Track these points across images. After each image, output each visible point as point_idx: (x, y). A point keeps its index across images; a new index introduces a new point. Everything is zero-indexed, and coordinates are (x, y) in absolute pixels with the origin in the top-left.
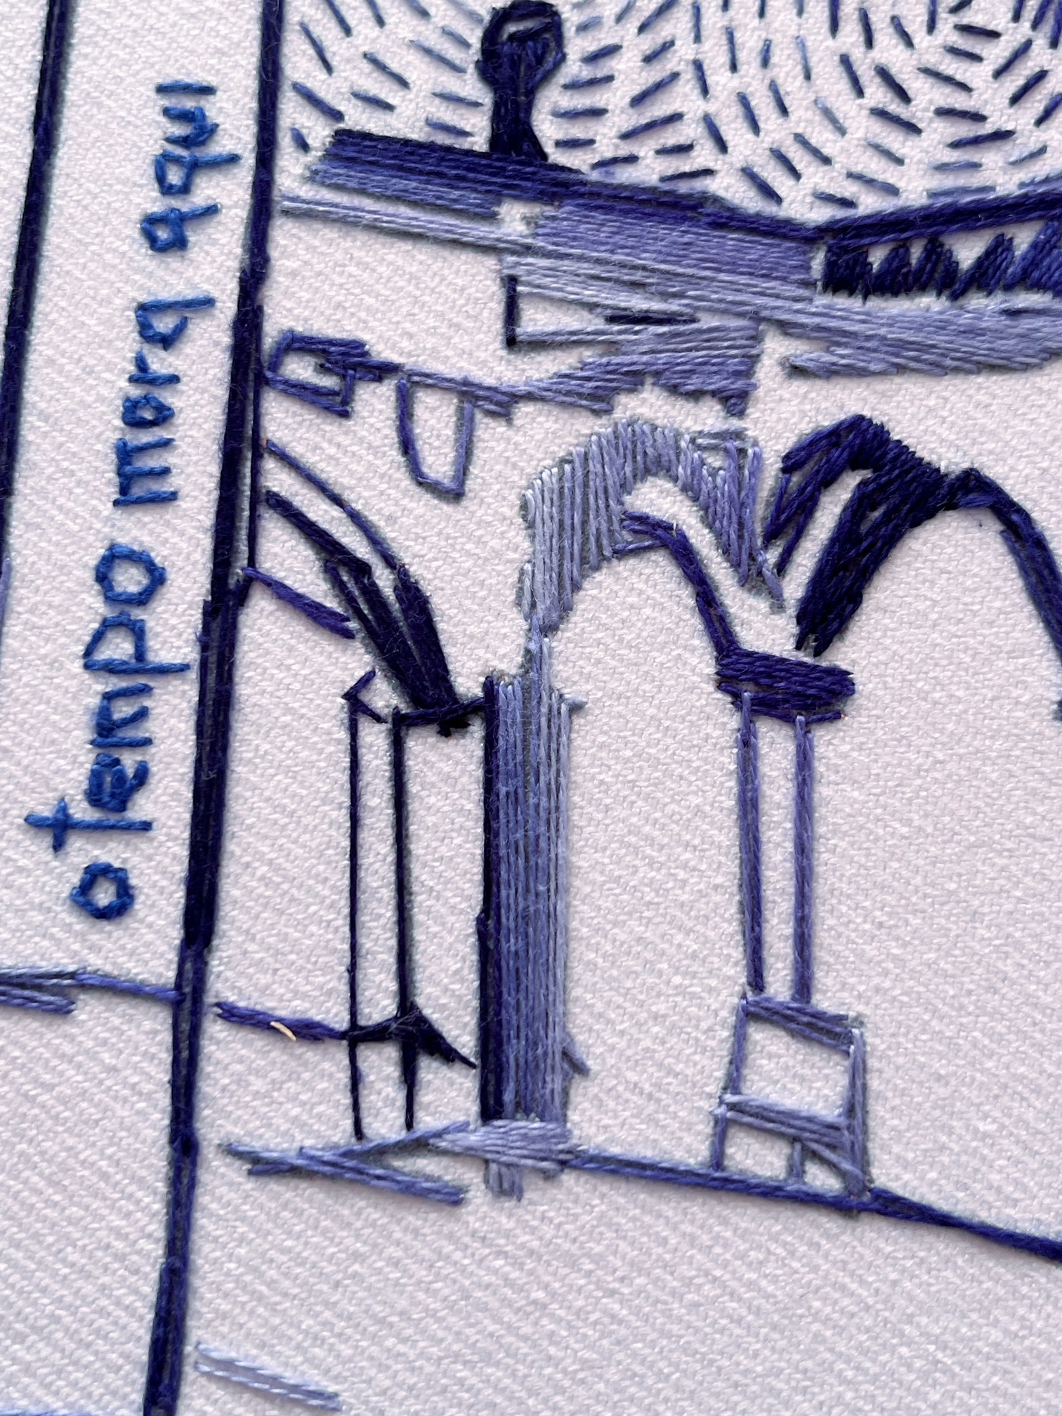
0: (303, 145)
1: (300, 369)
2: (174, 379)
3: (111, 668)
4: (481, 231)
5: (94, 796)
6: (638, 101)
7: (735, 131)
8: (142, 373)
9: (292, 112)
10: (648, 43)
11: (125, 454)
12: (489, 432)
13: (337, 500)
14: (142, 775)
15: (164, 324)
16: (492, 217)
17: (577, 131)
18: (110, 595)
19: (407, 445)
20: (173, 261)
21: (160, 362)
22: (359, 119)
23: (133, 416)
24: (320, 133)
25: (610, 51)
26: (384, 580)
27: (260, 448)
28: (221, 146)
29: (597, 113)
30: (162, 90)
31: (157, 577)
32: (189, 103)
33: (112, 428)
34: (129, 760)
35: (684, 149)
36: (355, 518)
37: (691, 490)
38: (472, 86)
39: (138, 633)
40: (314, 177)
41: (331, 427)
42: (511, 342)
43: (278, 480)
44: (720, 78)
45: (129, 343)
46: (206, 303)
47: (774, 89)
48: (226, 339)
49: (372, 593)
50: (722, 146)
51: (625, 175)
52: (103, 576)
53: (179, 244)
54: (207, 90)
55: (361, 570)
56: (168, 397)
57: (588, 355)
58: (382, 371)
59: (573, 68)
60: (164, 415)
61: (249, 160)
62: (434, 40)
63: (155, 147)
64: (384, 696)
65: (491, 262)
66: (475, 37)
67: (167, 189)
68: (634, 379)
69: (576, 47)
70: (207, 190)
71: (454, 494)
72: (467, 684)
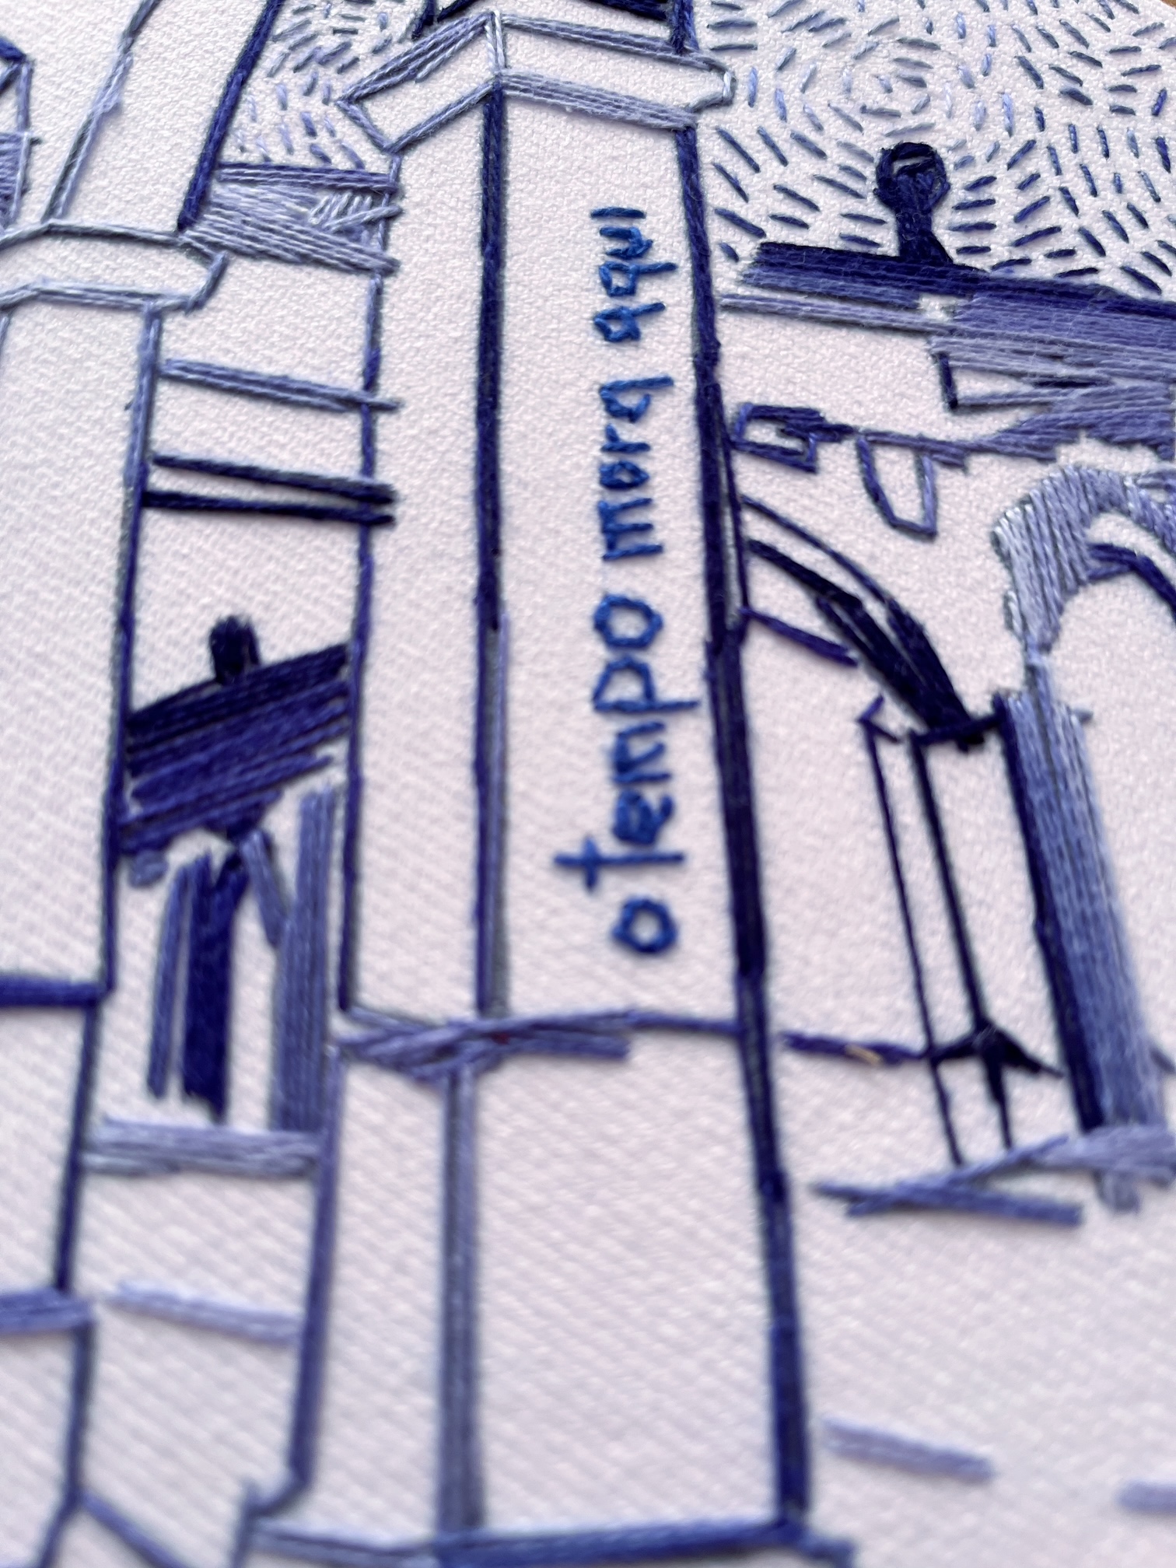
0: (733, 255)
1: (763, 434)
2: (643, 447)
3: (621, 708)
4: (905, 318)
5: (622, 832)
6: (1022, 217)
7: (1107, 239)
8: (613, 444)
9: (718, 232)
10: (1018, 176)
11: (607, 514)
12: (948, 481)
13: (816, 543)
14: (668, 809)
15: (630, 401)
16: (913, 308)
17: (975, 240)
18: (611, 641)
19: (876, 494)
20: (628, 350)
21: (628, 433)
22: (776, 233)
23: (610, 481)
24: (747, 247)
25: (989, 181)
26: (876, 611)
27: (739, 503)
28: (659, 256)
29: (989, 227)
30: (599, 215)
31: (653, 621)
32: (623, 224)
33: (590, 493)
34: (652, 796)
35: (1069, 253)
36: (838, 558)
37: (1145, 522)
38: (873, 208)
39: (643, 673)
40: (746, 279)
41: (802, 482)
42: (954, 405)
43: (757, 529)
44: (1084, 200)
45: (598, 418)
46: (664, 383)
47: (1132, 209)
48: (690, 412)
49: (867, 623)
50: (1100, 250)
51: (1021, 273)
52: (601, 625)
53: (632, 335)
54: (637, 215)
55: (852, 604)
56: (643, 463)
57: (1023, 414)
58: (838, 433)
59: (957, 194)
60: (639, 478)
61: (686, 266)
62: (834, 173)
63: (600, 260)
64: (897, 718)
65: (920, 343)
66: (869, 171)
67: (615, 293)
68: (1071, 431)
69: (958, 181)
70: (649, 292)
71: (925, 533)
72: (977, 702)
